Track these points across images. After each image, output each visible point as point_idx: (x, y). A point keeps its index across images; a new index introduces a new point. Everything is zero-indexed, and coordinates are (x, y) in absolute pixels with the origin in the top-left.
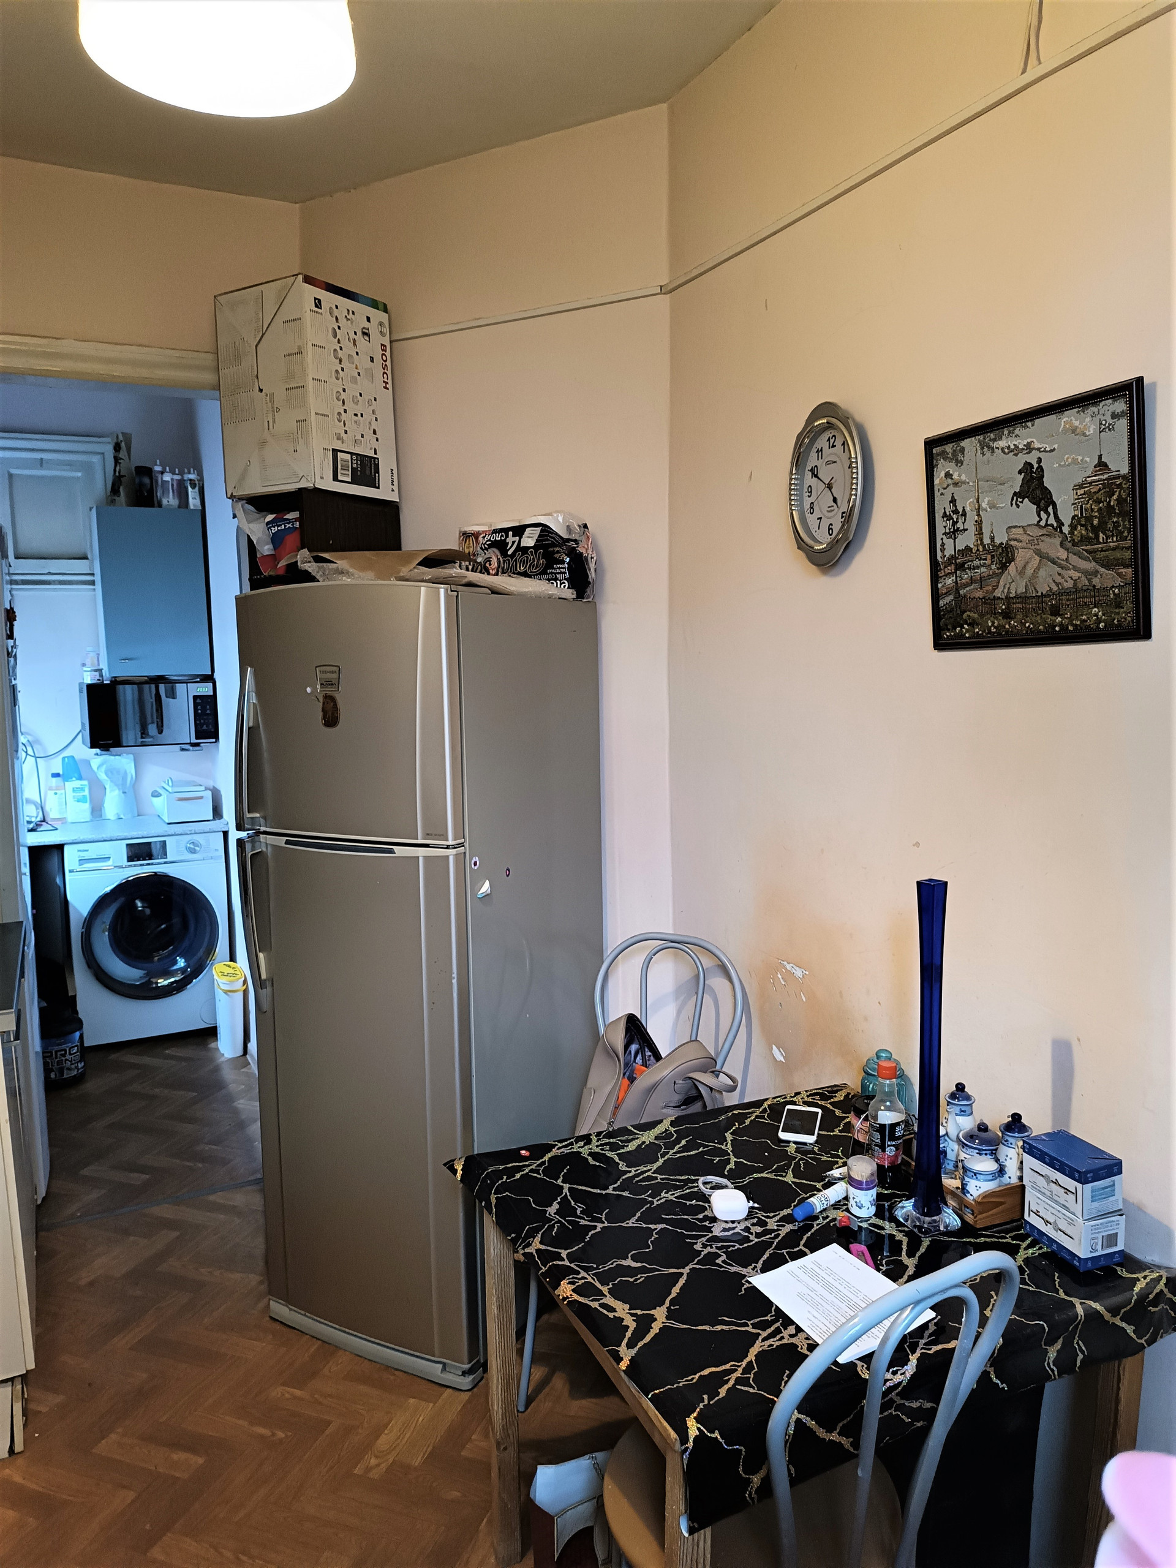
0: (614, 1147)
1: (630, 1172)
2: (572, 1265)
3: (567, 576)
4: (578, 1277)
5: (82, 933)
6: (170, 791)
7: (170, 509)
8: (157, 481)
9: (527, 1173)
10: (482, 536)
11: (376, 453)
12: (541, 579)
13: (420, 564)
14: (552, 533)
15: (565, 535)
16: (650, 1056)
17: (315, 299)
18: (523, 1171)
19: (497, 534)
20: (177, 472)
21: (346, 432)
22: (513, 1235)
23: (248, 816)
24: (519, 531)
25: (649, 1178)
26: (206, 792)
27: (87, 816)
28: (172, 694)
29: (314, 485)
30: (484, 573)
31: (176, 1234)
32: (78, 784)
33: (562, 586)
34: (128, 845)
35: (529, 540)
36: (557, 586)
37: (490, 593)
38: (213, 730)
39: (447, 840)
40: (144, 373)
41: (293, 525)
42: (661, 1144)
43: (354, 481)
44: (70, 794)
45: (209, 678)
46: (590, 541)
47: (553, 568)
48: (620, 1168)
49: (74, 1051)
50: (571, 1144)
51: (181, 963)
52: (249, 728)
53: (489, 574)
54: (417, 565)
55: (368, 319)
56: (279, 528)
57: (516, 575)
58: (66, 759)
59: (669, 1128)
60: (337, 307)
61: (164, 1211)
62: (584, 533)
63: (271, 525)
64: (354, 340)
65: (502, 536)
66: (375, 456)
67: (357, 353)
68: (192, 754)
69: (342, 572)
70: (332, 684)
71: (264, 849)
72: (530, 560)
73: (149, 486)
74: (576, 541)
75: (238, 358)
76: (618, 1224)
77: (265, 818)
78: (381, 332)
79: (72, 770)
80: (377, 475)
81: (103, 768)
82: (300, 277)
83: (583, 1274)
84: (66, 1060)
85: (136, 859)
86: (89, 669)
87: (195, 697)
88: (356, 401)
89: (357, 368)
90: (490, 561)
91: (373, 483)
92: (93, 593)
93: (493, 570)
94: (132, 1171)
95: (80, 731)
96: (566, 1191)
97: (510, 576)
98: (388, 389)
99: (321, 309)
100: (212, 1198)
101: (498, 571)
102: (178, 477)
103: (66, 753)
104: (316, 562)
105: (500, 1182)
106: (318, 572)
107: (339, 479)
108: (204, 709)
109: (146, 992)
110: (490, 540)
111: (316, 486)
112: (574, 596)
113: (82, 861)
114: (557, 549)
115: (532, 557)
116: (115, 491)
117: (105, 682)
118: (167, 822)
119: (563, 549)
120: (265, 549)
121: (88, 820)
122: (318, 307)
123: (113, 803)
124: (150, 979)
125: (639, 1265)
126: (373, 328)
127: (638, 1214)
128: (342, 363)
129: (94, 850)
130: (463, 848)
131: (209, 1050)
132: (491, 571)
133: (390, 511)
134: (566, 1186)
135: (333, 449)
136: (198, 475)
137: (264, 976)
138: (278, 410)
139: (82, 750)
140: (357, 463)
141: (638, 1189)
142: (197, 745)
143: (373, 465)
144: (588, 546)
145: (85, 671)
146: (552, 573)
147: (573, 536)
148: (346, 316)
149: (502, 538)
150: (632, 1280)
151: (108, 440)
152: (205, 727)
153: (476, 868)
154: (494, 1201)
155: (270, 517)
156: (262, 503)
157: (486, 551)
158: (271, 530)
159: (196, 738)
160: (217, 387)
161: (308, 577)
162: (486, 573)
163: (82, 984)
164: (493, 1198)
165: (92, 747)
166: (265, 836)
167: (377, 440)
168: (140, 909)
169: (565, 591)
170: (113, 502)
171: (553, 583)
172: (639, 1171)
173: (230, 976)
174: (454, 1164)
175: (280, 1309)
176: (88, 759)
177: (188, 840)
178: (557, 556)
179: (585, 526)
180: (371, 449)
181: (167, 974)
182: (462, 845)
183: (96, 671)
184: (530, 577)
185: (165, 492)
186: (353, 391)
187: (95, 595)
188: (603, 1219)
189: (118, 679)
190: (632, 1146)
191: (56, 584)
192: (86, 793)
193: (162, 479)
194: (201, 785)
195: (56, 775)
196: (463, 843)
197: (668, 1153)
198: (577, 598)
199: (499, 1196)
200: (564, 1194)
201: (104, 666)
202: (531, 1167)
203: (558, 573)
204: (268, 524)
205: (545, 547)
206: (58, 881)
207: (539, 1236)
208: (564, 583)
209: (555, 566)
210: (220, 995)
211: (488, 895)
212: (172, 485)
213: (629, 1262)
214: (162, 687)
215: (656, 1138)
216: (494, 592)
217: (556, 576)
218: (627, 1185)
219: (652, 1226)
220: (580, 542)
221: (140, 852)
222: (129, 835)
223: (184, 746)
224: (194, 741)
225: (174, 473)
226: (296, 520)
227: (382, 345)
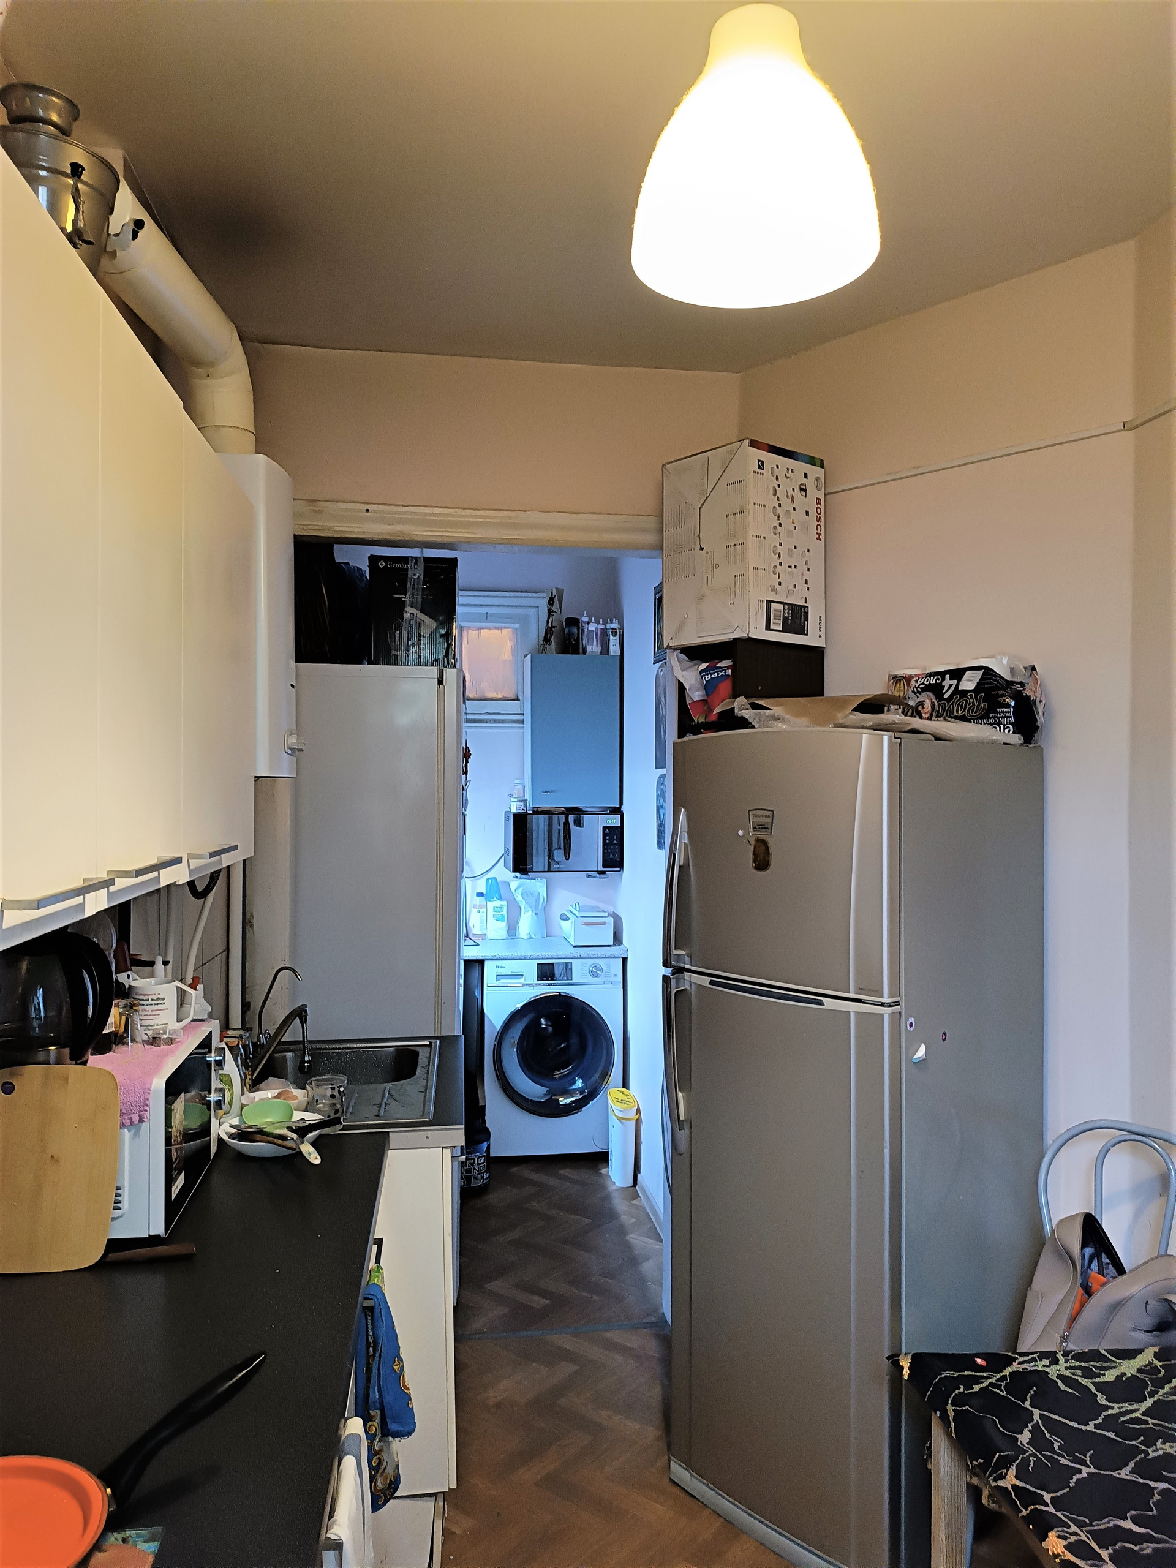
0: (1088, 1373)
1: (1113, 1408)
2: (1059, 1514)
3: (1012, 720)
4: (1069, 1531)
5: (495, 1045)
6: (578, 915)
7: (593, 656)
8: (583, 631)
9: (987, 1387)
10: (915, 679)
11: (806, 602)
12: (981, 724)
13: (855, 710)
14: (995, 676)
15: (1008, 678)
16: (1108, 1264)
17: (759, 461)
18: (982, 1383)
19: (932, 678)
20: (601, 622)
21: (780, 584)
22: (980, 1461)
23: (674, 953)
24: (958, 674)
25: (1137, 1421)
26: (609, 918)
27: (503, 934)
28: (579, 823)
29: (748, 635)
30: (915, 717)
31: (574, 1368)
32: (498, 903)
33: (1007, 730)
34: (538, 964)
35: (969, 683)
36: (1000, 730)
37: (933, 738)
38: (618, 859)
39: (882, 997)
40: (594, 537)
41: (725, 672)
42: (1146, 1379)
43: (785, 630)
44: (491, 912)
45: (617, 811)
46: (1039, 683)
47: (996, 712)
48: (1099, 1401)
49: (482, 1161)
50: (1034, 1360)
51: (579, 1083)
52: (680, 867)
53: (921, 717)
54: (852, 711)
55: (806, 476)
56: (713, 676)
57: (953, 720)
58: (490, 880)
59: (1153, 1360)
60: (778, 467)
61: (564, 1341)
62: (1031, 675)
63: (704, 673)
64: (792, 497)
65: (938, 679)
66: (806, 605)
67: (794, 509)
68: (598, 880)
69: (777, 719)
70: (766, 828)
71: (688, 987)
72: (970, 704)
73: (576, 636)
74: (1022, 684)
75: (681, 520)
76: (1107, 1473)
77: (690, 956)
78: (817, 486)
79: (495, 890)
80: (806, 622)
81: (520, 891)
82: (746, 442)
83: (1074, 1528)
84: (474, 1169)
85: (545, 979)
86: (516, 800)
87: (605, 828)
88: (790, 553)
89: (793, 523)
90: (923, 705)
91: (802, 631)
92: (522, 731)
93: (925, 713)
94: (533, 1292)
95: (503, 855)
96: (1036, 1417)
97: (945, 720)
98: (820, 540)
99: (763, 469)
100: (609, 1335)
101: (931, 715)
102: (602, 627)
103: (490, 875)
104: (753, 710)
105: (957, 1392)
106: (754, 719)
107: (771, 628)
108: (611, 840)
109: (549, 1109)
110: (923, 684)
111: (750, 636)
112: (1022, 741)
113: (499, 977)
114: (1001, 692)
115: (971, 701)
116: (547, 640)
117: (528, 812)
118: (573, 945)
119: (1008, 693)
120: (696, 695)
121: (505, 938)
122: (761, 469)
123: (526, 924)
124: (551, 1097)
125: (1142, 1530)
126: (810, 484)
127: (1131, 1464)
128: (780, 519)
129: (511, 967)
130: (899, 1007)
131: (601, 1175)
132: (923, 715)
133: (816, 655)
134: (1036, 1413)
135: (767, 600)
136: (619, 624)
137: (682, 1117)
138: (717, 566)
139: (505, 873)
140: (788, 613)
141: (1124, 1431)
142: (603, 873)
143: (803, 614)
144: (1036, 689)
145: (513, 801)
146: (994, 717)
147: (1018, 679)
148: (785, 475)
149: (938, 682)
150: (1136, 1548)
151: (544, 595)
152: (611, 857)
153: (911, 1029)
154: (952, 1414)
155: (704, 666)
156: (694, 653)
157: (918, 695)
158: (705, 678)
159: (604, 867)
160: (660, 547)
161: (744, 724)
162: (918, 717)
163: (491, 1094)
164: (950, 1409)
165: (514, 871)
166: (689, 974)
167: (808, 589)
168: (544, 1026)
169: (1008, 735)
170: (545, 649)
171: (996, 728)
172: (1124, 1409)
173: (624, 1104)
174: (899, 1360)
175: (679, 1471)
176: (508, 881)
177: (591, 963)
178: (1001, 699)
179: (1033, 668)
180: (802, 598)
181: (566, 1093)
182: (897, 1003)
183: (521, 801)
184: (969, 721)
185: (590, 640)
186: (788, 544)
187: (523, 733)
188: (1088, 1462)
189: (539, 810)
190: (1110, 1376)
191: (492, 723)
192: (505, 913)
193: (588, 628)
194: (605, 912)
195: (480, 895)
196: (898, 1002)
197: (1157, 1393)
198: (1025, 743)
199: (958, 1408)
200: (1035, 1421)
201: (528, 797)
202: (991, 1380)
203: (1002, 717)
204: (701, 672)
205: (988, 691)
206: (477, 994)
207: (1014, 1468)
208: (1009, 727)
209: (998, 710)
210: (613, 1122)
211: (923, 1060)
212: (597, 633)
213: (1128, 1524)
214: (571, 818)
215: (1139, 1371)
216: (937, 738)
217: (999, 720)
218: (1111, 1422)
219: (1152, 1484)
220: (1026, 685)
221: (546, 972)
222: (540, 954)
223: (590, 873)
224: (601, 869)
225: (598, 623)
226: (728, 668)
227: (817, 499)
